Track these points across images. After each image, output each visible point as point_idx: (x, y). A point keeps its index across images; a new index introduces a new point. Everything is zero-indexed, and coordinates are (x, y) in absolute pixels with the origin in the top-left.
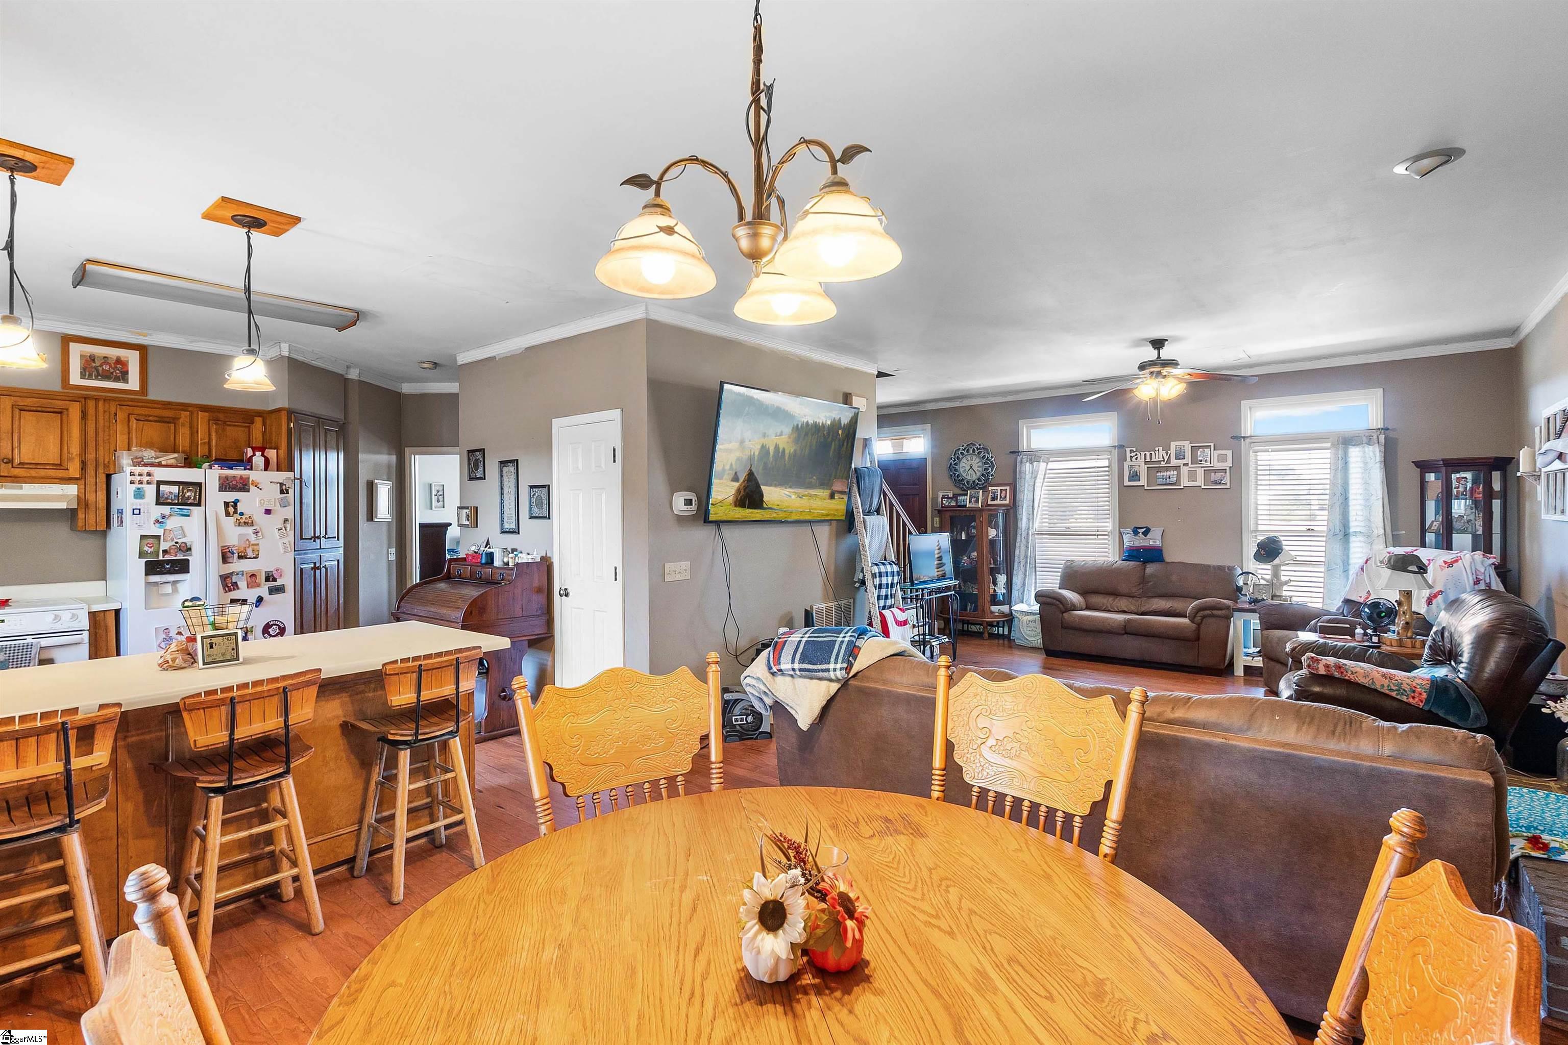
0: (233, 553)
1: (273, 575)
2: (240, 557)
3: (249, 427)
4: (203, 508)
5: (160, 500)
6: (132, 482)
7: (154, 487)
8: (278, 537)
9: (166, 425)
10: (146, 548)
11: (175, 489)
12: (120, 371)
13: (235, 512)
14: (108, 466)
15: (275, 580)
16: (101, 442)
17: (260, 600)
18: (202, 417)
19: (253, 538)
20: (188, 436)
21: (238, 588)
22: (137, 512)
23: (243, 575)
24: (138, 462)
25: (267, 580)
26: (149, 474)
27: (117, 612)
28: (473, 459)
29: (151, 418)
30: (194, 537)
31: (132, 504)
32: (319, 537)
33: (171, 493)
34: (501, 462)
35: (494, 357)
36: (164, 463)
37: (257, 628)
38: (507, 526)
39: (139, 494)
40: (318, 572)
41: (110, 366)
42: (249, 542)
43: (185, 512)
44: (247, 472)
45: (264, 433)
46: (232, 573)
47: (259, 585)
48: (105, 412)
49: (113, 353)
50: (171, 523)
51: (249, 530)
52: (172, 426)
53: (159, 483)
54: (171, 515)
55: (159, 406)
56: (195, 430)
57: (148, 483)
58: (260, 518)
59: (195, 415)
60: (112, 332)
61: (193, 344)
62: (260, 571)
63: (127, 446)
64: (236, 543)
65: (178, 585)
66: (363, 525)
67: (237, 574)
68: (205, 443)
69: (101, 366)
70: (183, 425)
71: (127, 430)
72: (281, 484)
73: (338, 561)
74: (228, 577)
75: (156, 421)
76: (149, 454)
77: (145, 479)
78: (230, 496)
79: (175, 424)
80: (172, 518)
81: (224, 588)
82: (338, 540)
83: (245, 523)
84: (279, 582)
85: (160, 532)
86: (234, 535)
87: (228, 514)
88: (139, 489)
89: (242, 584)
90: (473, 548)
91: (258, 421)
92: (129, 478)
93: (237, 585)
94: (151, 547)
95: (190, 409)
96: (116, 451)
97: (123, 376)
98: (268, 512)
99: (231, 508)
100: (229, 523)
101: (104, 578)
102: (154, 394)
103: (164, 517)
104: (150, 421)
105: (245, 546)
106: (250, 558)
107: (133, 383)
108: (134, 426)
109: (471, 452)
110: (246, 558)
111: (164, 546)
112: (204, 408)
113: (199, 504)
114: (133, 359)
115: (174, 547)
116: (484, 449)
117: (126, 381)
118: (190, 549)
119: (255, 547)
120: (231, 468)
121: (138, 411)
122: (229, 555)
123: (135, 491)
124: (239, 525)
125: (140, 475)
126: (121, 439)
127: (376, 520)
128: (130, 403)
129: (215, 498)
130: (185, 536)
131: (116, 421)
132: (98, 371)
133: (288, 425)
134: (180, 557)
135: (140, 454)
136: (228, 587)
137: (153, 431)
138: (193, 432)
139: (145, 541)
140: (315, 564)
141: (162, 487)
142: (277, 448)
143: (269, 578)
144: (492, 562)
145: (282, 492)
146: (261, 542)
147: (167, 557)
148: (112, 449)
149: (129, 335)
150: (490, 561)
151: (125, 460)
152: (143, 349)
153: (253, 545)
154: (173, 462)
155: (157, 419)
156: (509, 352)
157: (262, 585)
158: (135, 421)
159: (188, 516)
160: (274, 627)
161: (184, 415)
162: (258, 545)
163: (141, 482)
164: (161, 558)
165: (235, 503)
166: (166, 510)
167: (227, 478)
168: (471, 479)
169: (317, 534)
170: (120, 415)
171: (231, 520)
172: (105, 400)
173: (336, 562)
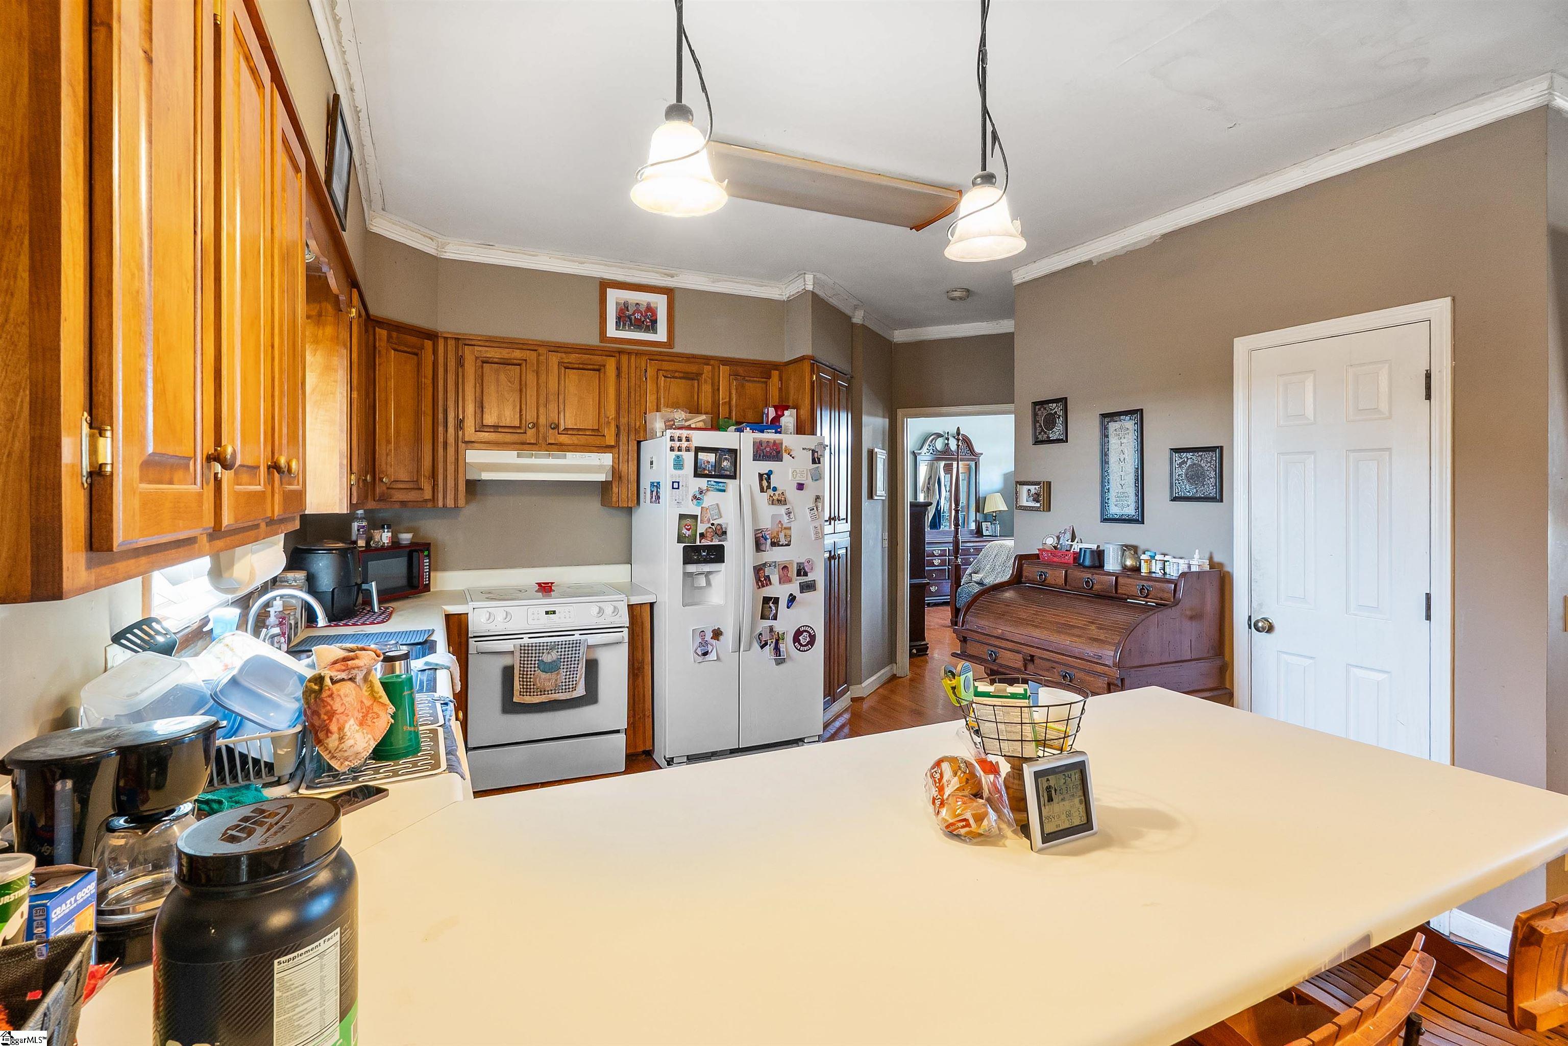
0: (766, 539)
1: (804, 568)
2: (773, 544)
3: (766, 382)
4: (738, 480)
5: (699, 472)
6: (672, 449)
7: (692, 454)
8: (810, 519)
9: (689, 382)
10: (684, 531)
11: (711, 457)
12: (647, 321)
13: (769, 487)
14: (639, 432)
15: (806, 574)
16: (633, 404)
17: (792, 599)
18: (724, 370)
19: (785, 519)
20: (710, 395)
21: (771, 584)
22: (676, 485)
23: (775, 566)
24: (670, 425)
25: (799, 574)
26: (688, 440)
27: (652, 605)
28: (1042, 414)
29: (677, 374)
30: (729, 519)
31: (672, 476)
32: (834, 519)
33: (708, 462)
34: (1104, 416)
35: (1090, 262)
36: (693, 426)
37: (789, 634)
38: (1114, 510)
39: (678, 464)
40: (833, 561)
41: (642, 314)
42: (782, 525)
43: (721, 486)
44: (778, 436)
45: (780, 389)
46: (765, 564)
47: (790, 581)
48: (636, 368)
49: (643, 298)
50: (711, 499)
51: (782, 510)
52: (696, 382)
53: (698, 450)
54: (708, 490)
55: (684, 360)
56: (716, 387)
57: (688, 450)
58: (792, 494)
59: (717, 370)
60: (643, 274)
61: (717, 284)
62: (791, 562)
63: (655, 407)
64: (769, 526)
65: (711, 577)
66: (866, 504)
67: (770, 566)
68: (725, 402)
69: (633, 314)
70: (706, 381)
71: (655, 389)
72: (814, 452)
73: (847, 548)
74: (762, 569)
75: (680, 378)
76: (680, 415)
77: (684, 444)
78: (765, 466)
79: (698, 380)
80: (709, 493)
81: (757, 583)
82: (847, 522)
83: (778, 500)
84: (810, 577)
85: (696, 511)
86: (768, 516)
87: (762, 490)
88: (678, 457)
89: (775, 578)
90: (1050, 541)
91: (775, 374)
92: (669, 444)
93: (770, 580)
94: (688, 530)
95: (712, 362)
96: (645, 413)
97: (652, 326)
98: (800, 487)
99: (765, 478)
100: (763, 499)
101: (629, 562)
102: (680, 347)
103: (701, 492)
104: (676, 378)
105: (777, 529)
106: (782, 545)
107: (661, 335)
108: (662, 385)
109: (1039, 404)
110: (779, 545)
111: (701, 528)
112: (725, 361)
113: (734, 477)
114: (660, 302)
115: (710, 530)
116: (1066, 398)
117: (655, 331)
118: (725, 533)
119: (787, 531)
120: (762, 432)
121: (666, 366)
122: (762, 541)
123: (675, 460)
124: (773, 504)
125: (680, 440)
126: (651, 399)
127: (876, 498)
128: (660, 358)
129: (750, 469)
130: (721, 517)
131: (646, 379)
132: (631, 320)
133: (812, 377)
134: (716, 542)
135: (671, 416)
136: (761, 581)
137: (678, 389)
138: (716, 390)
139: (684, 522)
140: (830, 552)
141: (702, 456)
142: (796, 407)
143: (801, 572)
144: (1101, 566)
145: (814, 462)
146: (793, 525)
147: (705, 542)
148: (643, 411)
149: (658, 276)
150: (1097, 564)
151: (657, 423)
152: (669, 292)
153: (785, 528)
154: (701, 425)
155: (682, 375)
156: (1123, 247)
157: (794, 580)
158: (663, 378)
159: (724, 491)
160: (805, 634)
161: (707, 369)
162: (790, 528)
163: (680, 449)
164: (698, 543)
165: (769, 474)
166: (703, 483)
167: (761, 443)
168: (1037, 442)
169: (832, 516)
170: (651, 372)
171: (765, 496)
172: (636, 354)
173: (844, 551)
